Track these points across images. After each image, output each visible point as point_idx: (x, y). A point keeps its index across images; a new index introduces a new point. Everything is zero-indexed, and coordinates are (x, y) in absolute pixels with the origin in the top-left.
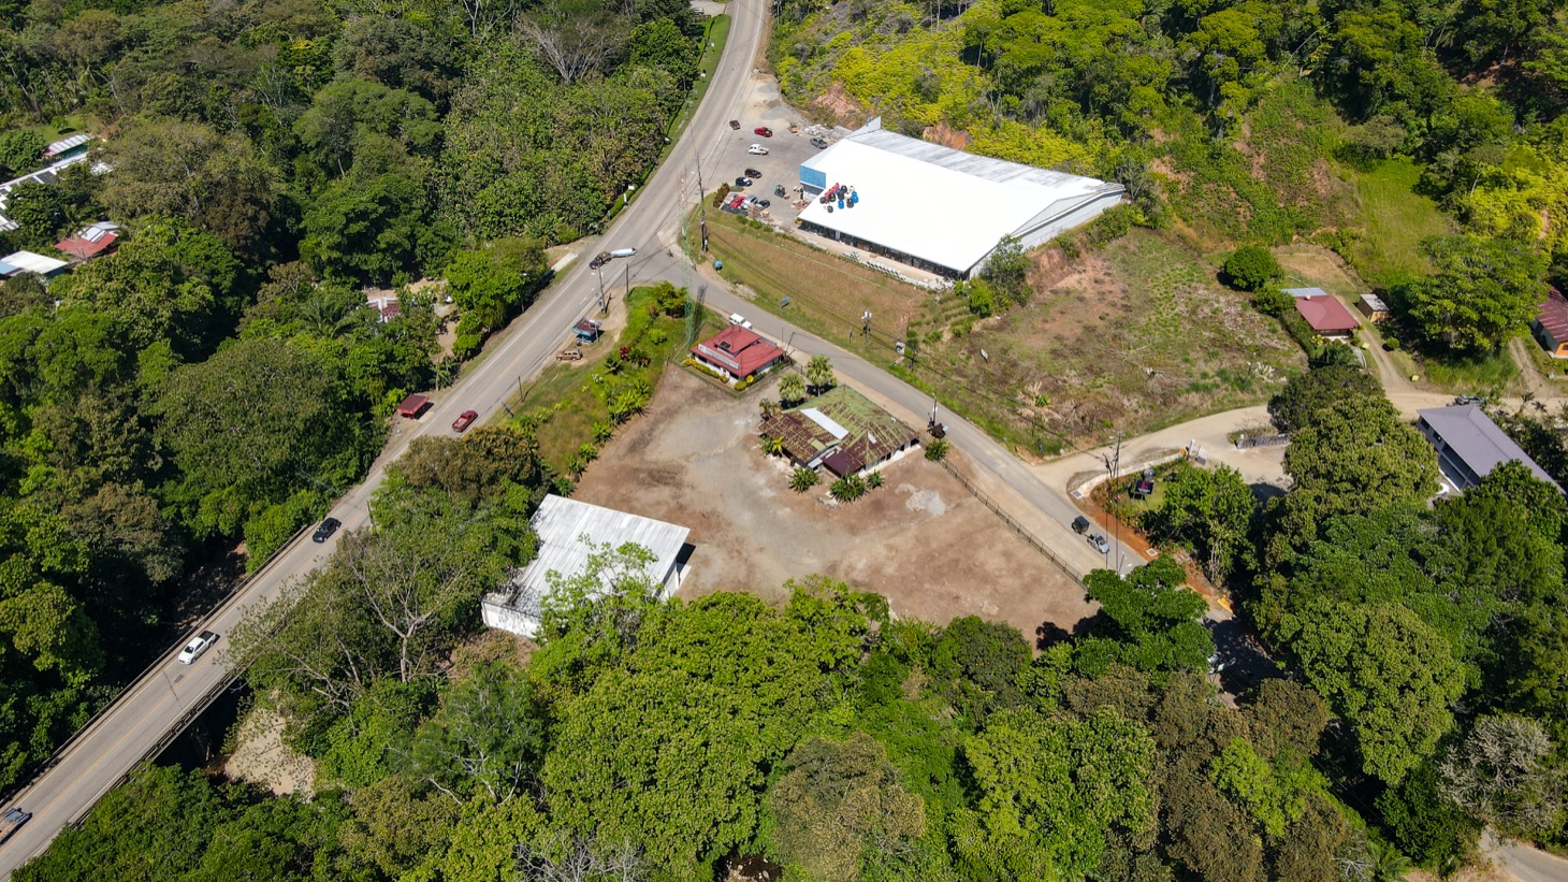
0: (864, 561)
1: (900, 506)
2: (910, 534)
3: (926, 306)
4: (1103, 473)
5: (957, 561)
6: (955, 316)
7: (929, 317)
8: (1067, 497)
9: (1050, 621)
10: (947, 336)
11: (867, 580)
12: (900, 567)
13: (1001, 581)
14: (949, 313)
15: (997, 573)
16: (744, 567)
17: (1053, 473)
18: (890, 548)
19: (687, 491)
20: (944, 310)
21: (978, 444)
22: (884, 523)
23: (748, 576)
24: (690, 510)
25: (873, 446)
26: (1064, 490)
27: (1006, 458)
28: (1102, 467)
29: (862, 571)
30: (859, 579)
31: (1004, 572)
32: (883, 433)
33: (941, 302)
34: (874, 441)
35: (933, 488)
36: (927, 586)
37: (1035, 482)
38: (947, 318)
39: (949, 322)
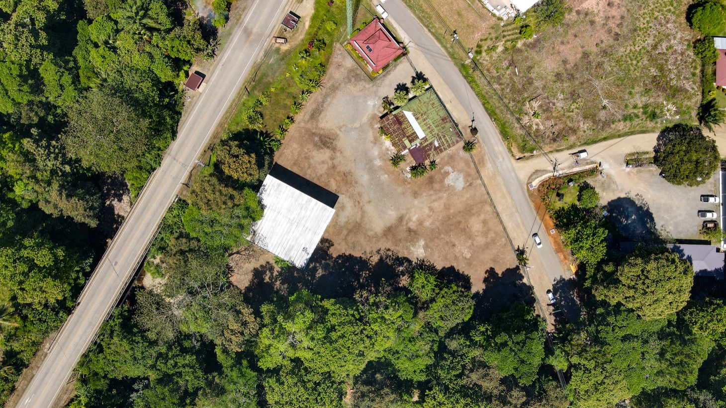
0: (417, 216)
1: (442, 181)
2: (442, 201)
3: (493, 28)
4: (550, 172)
5: (460, 222)
6: (509, 35)
7: (493, 35)
8: (525, 187)
9: (493, 267)
10: (500, 49)
11: (415, 228)
12: (432, 223)
13: (477, 238)
14: (505, 33)
15: (476, 233)
16: (360, 213)
17: (524, 169)
18: (431, 209)
19: (338, 154)
20: (503, 32)
22: (431, 192)
23: (361, 219)
24: (338, 170)
25: (436, 148)
26: (526, 182)
27: (504, 155)
28: (551, 168)
29: (414, 222)
30: (412, 227)
31: (480, 234)
32: (443, 140)
33: (503, 27)
34: (437, 145)
35: (460, 171)
36: (442, 236)
37: (513, 174)
38: (504, 36)
39: (505, 39)
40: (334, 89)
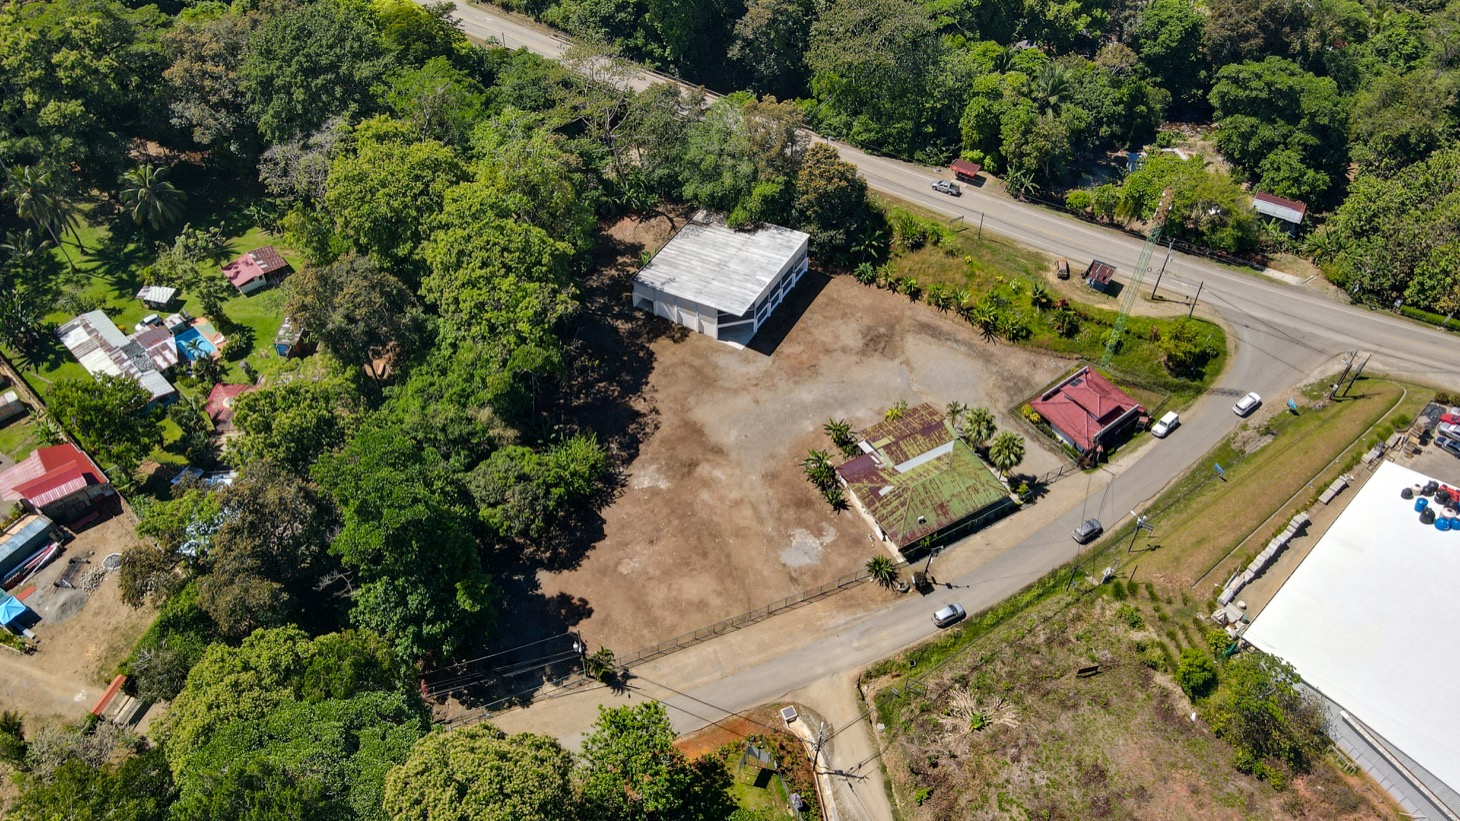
0: (723, 477)
1: (800, 523)
2: (755, 523)
3: (1185, 601)
4: (828, 765)
5: (705, 555)
6: (1178, 647)
7: (1167, 610)
8: (787, 699)
9: (594, 615)
10: (1137, 636)
11: (696, 475)
12: (705, 504)
13: (664, 588)
14: (1180, 635)
15: (675, 586)
16: (735, 386)
17: (837, 700)
18: (738, 503)
19: (854, 358)
20: (1184, 628)
21: (901, 627)
22: (776, 505)
23: (722, 387)
24: (821, 356)
25: (875, 491)
26: (800, 701)
27: (868, 652)
28: (839, 764)
29: (710, 473)
30: (699, 469)
31: (674, 593)
32: (895, 504)
33: (1196, 621)
34: (882, 493)
35: (825, 559)
36: (676, 522)
37: (819, 670)
38: (1172, 636)
39: (1166, 640)
40: (987, 358)
